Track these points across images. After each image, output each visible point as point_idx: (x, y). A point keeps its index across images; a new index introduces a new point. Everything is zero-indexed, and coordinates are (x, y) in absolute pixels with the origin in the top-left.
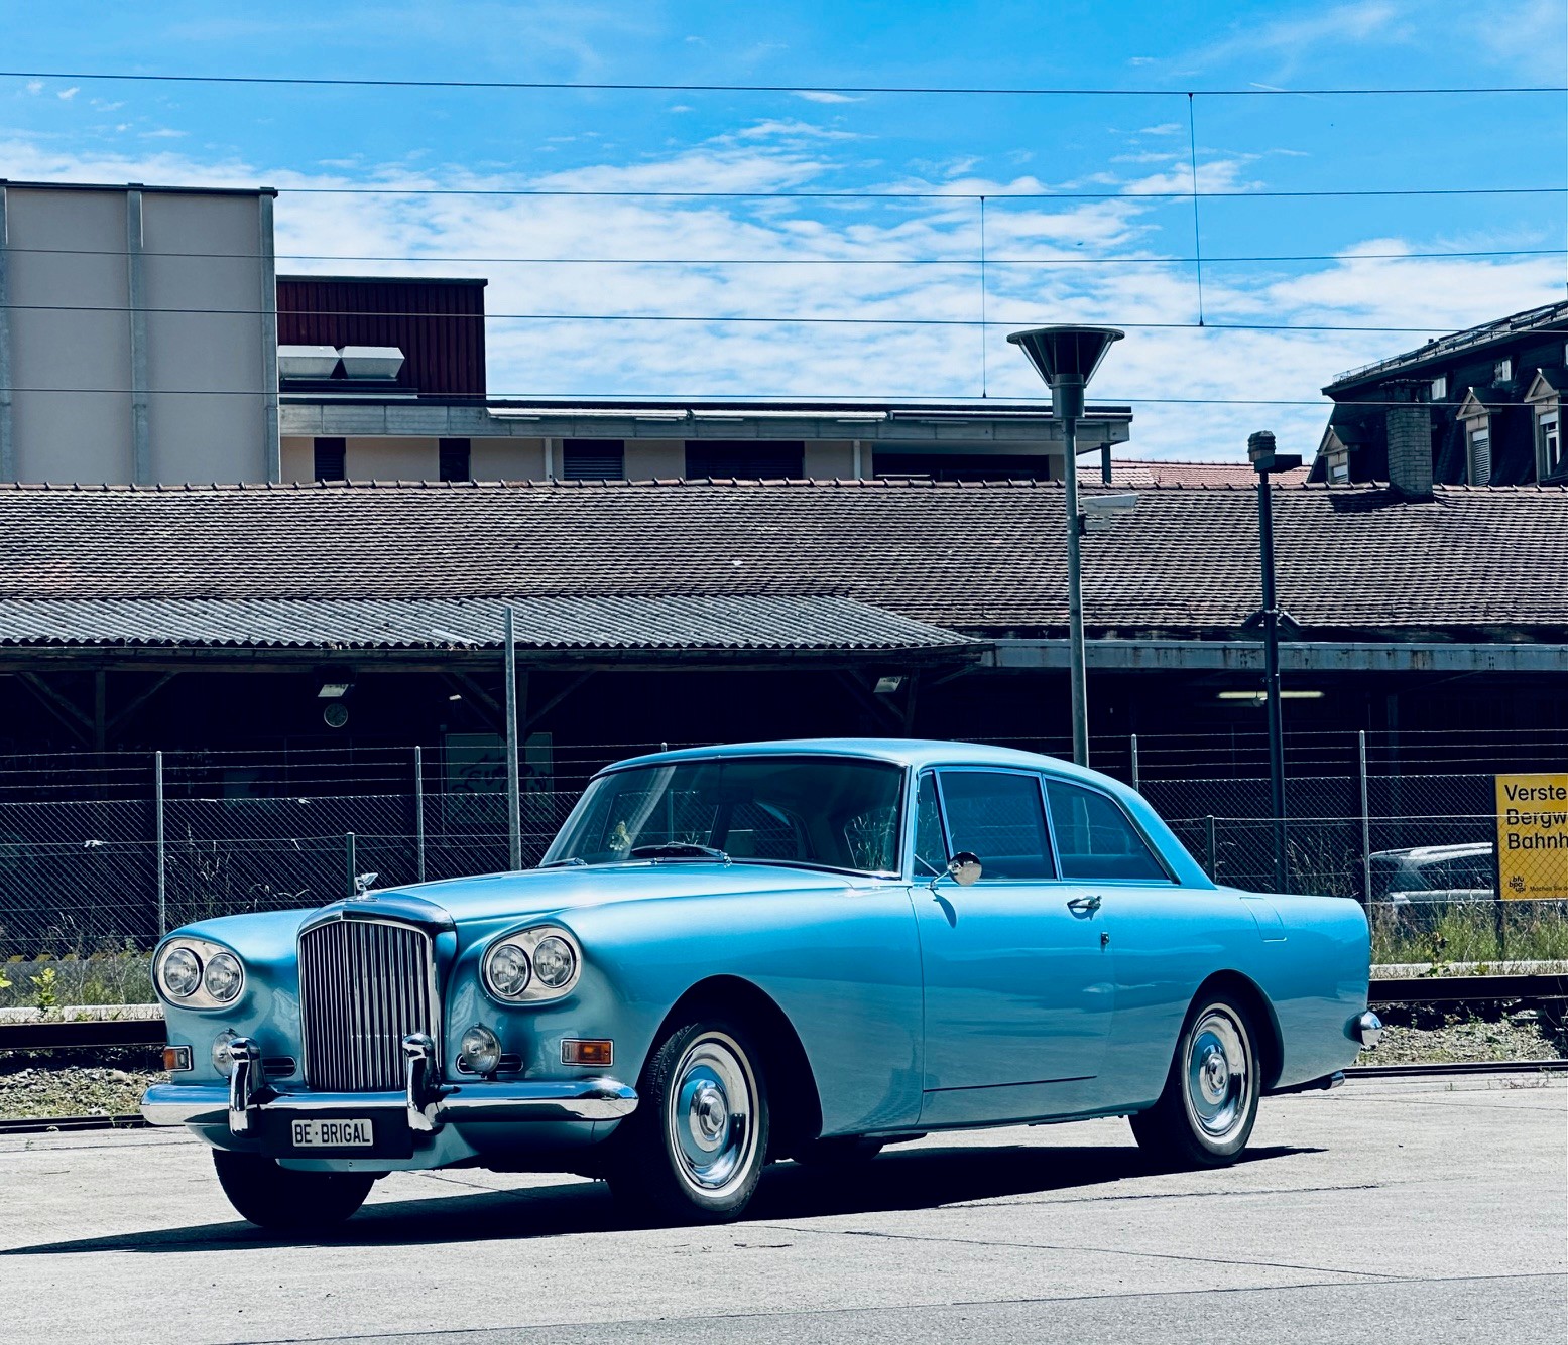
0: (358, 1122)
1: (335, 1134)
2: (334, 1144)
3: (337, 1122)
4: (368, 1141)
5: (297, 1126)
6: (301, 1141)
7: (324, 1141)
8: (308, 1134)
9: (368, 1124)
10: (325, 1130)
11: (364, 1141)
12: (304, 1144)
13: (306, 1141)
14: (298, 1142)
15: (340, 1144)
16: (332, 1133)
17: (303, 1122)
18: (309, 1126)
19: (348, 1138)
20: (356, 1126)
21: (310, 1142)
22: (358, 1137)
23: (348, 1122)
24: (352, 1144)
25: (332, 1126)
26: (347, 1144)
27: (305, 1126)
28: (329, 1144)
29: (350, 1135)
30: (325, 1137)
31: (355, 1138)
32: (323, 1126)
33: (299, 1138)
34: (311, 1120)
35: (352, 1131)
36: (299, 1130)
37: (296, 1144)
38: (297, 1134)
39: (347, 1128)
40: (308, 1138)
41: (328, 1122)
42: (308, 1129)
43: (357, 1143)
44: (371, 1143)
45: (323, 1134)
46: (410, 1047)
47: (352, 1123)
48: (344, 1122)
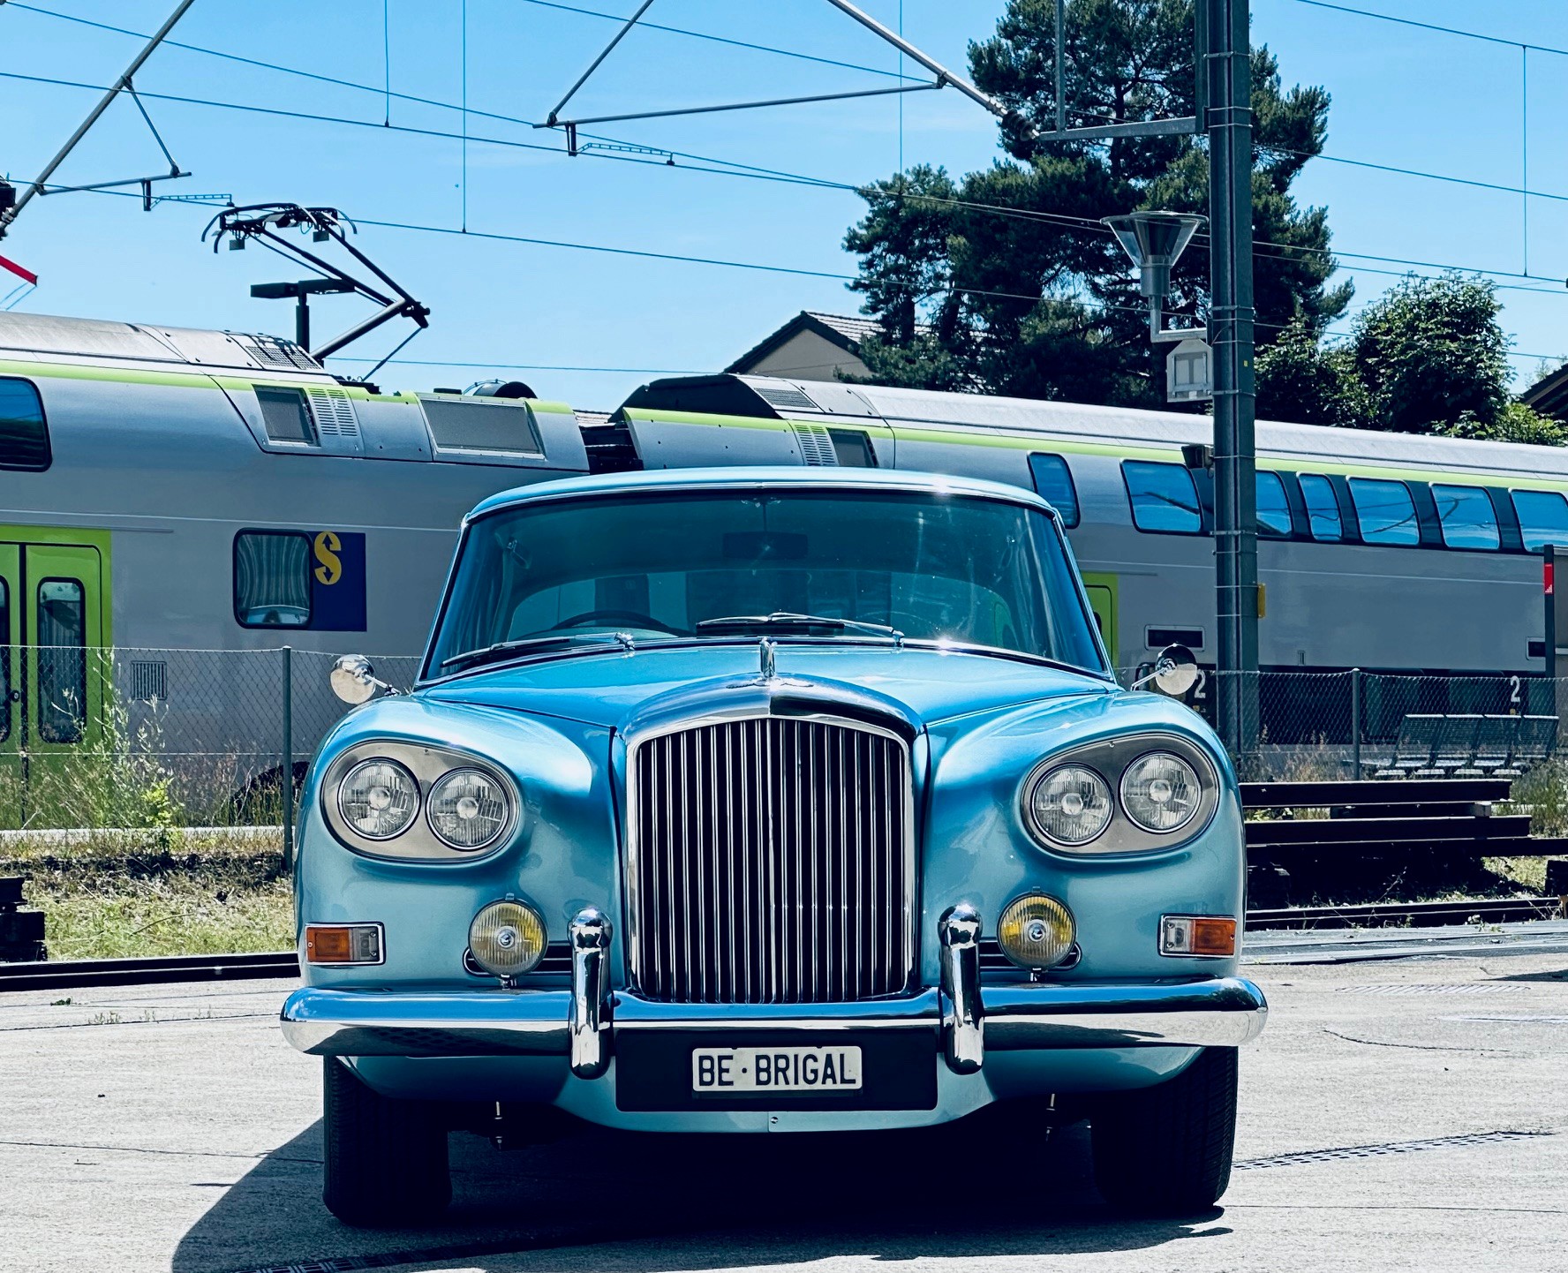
0: (835, 1051)
1: (784, 1071)
2: (782, 1086)
3: (790, 1051)
4: (853, 1081)
5: (702, 1058)
6: (711, 1083)
7: (759, 1082)
8: (727, 1071)
9: (854, 1055)
10: (763, 1064)
11: (843, 1081)
12: (716, 1087)
13: (721, 1083)
14: (702, 1083)
15: (792, 1087)
16: (777, 1070)
17: (715, 1052)
18: (730, 1058)
19: (811, 1076)
20: (829, 1057)
21: (730, 1083)
22: (833, 1076)
23: (813, 1050)
24: (818, 1086)
25: (777, 1057)
26: (808, 1087)
27: (721, 1058)
28: (771, 1087)
29: (815, 1072)
30: (764, 1076)
31: (826, 1076)
32: (758, 1058)
33: (707, 1077)
34: (734, 1048)
35: (820, 1066)
36: (707, 1064)
37: (697, 1087)
38: (702, 1071)
39: (810, 1062)
40: (726, 1077)
41: (771, 1052)
42: (725, 1064)
43: (829, 1085)
44: (858, 1085)
45: (759, 1070)
46: (962, 927)
47: (821, 1053)
48: (803, 1051)
